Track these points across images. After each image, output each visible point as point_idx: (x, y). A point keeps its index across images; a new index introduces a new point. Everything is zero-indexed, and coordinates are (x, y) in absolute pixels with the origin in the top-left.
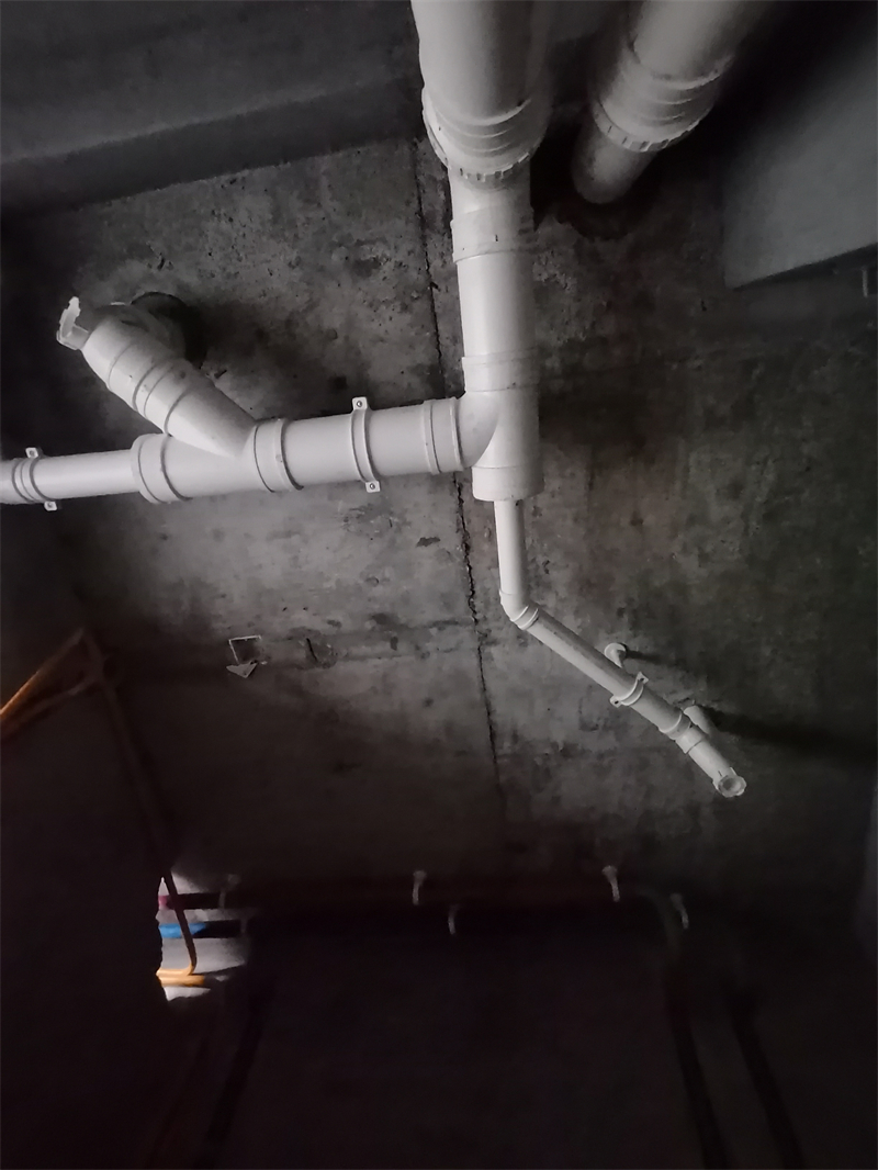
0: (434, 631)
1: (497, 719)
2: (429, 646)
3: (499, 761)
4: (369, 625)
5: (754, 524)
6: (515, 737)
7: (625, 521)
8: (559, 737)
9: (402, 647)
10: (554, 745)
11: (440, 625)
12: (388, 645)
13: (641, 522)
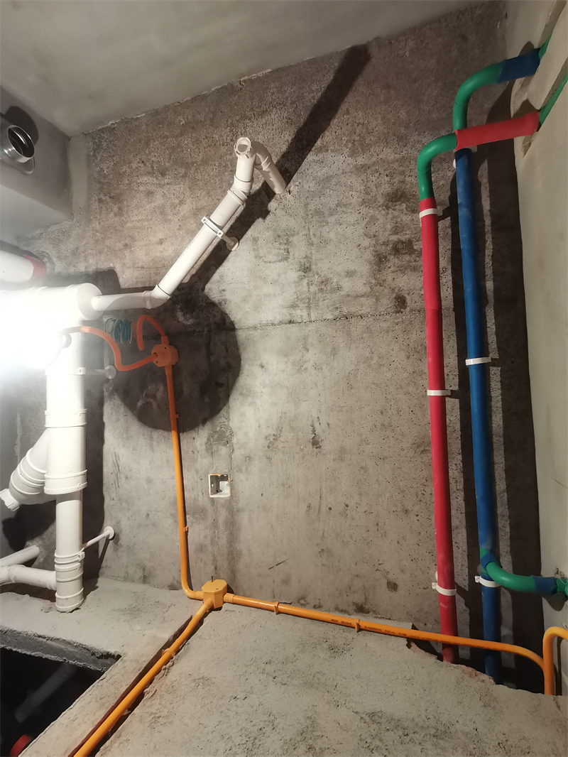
0: (213, 358)
1: (279, 318)
2: (223, 362)
3: (313, 319)
4: (207, 400)
5: (166, 181)
6: (294, 306)
7: (160, 248)
8: (293, 275)
9: (222, 379)
10: (301, 279)
11: (209, 354)
12: (220, 389)
13: (160, 240)
